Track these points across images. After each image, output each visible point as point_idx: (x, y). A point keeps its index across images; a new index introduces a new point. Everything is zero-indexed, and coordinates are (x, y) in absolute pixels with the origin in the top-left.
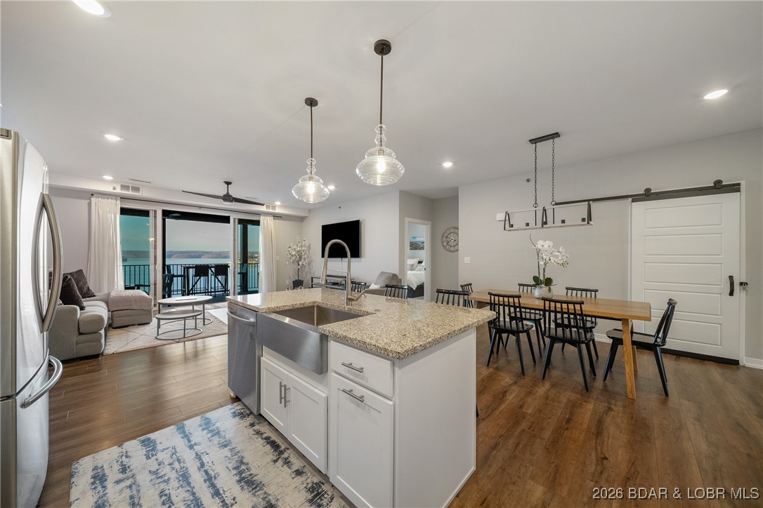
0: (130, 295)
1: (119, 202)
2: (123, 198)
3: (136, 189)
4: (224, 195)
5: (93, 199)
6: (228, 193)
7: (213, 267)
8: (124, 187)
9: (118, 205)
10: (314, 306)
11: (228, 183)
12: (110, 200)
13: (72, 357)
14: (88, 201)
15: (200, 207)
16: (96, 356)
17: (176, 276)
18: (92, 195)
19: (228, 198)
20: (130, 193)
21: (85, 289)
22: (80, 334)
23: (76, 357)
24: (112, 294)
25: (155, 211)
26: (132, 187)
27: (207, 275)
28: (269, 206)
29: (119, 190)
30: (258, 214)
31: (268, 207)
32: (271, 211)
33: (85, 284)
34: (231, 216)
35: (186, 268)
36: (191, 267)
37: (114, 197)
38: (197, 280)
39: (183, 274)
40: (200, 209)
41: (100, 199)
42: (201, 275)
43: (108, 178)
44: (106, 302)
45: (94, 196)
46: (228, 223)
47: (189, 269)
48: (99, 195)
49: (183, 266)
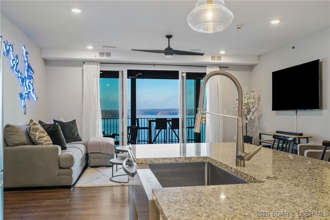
0: (101, 141)
1: (99, 66)
2: (101, 63)
3: (108, 54)
4: (166, 49)
5: (85, 66)
6: (169, 46)
7: (170, 121)
8: (102, 54)
10: (204, 163)
11: (169, 37)
12: (94, 66)
13: (56, 185)
14: (82, 68)
15: (154, 65)
16: (69, 187)
17: (142, 128)
18: (84, 63)
19: (169, 51)
20: (105, 58)
22: (61, 168)
23: (57, 185)
24: (91, 140)
25: (123, 71)
26: (106, 53)
27: (165, 128)
28: (215, 57)
29: (98, 57)
30: (204, 66)
31: (213, 57)
32: (216, 61)
33: (76, 131)
34: (178, 71)
35: (150, 122)
36: (153, 121)
37: (96, 63)
38: (158, 132)
39: (148, 127)
40: (154, 66)
41: (88, 65)
42: (161, 128)
43: (90, 47)
44: (86, 146)
45: (85, 63)
46: (178, 79)
47: (152, 122)
48: (87, 63)
49: (148, 119)
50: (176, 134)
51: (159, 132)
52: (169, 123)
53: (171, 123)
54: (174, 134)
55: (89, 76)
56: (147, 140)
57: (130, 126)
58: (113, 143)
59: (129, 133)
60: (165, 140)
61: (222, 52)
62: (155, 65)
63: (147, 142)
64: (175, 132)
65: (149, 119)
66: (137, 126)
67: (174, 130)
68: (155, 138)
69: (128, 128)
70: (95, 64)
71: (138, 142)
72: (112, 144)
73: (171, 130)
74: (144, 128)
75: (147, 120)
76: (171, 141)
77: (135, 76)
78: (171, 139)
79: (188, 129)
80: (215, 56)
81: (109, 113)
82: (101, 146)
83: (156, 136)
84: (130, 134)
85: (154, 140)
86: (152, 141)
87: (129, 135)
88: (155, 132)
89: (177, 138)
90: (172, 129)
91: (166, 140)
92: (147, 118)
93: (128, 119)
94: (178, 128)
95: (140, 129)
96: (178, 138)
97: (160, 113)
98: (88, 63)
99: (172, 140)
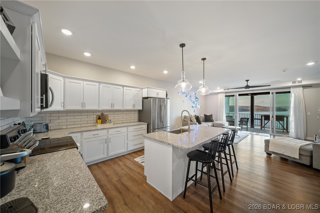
2: (226, 93)
4: (246, 86)
5: (219, 95)
6: (247, 85)
8: (225, 89)
9: (224, 95)
11: (247, 81)
15: (253, 91)
18: (218, 93)
19: (247, 87)
20: (226, 91)
21: (211, 120)
25: (236, 95)
26: (227, 89)
29: (223, 91)
31: (294, 83)
32: (297, 84)
34: (270, 92)
35: (262, 116)
36: (263, 116)
43: (218, 88)
51: (267, 123)
61: (299, 79)
74: (259, 119)
77: (253, 95)
80: (296, 82)
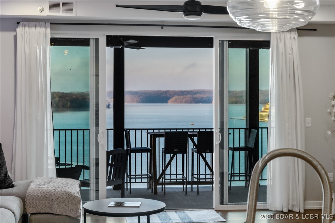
0: (52, 189)
1: (49, 30)
2: (55, 23)
3: (68, 7)
5: (19, 30)
7: (195, 136)
8: (54, 6)
12: (38, 29)
14: (15, 34)
15: (162, 26)
17: (136, 150)
20: (61, 14)
24: (32, 185)
25: (97, 40)
27: (184, 150)
29: (47, 12)
34: (212, 38)
35: (153, 138)
36: (160, 136)
37: (43, 24)
38: (170, 158)
39: (149, 147)
40: (162, 28)
41: (27, 28)
42: (176, 150)
44: (23, 200)
45: (21, 23)
46: (212, 47)
47: (157, 139)
48: (25, 23)
49: (149, 131)
50: (206, 163)
51: (172, 159)
52: (193, 141)
53: (196, 139)
54: (202, 163)
55: (27, 51)
56: (147, 175)
57: (112, 149)
58: (78, 193)
59: (110, 162)
60: (183, 175)
62: (164, 27)
63: (148, 178)
64: (204, 159)
65: (152, 131)
66: (125, 148)
67: (204, 154)
68: (164, 171)
69: (108, 153)
70: (41, 26)
71: (128, 179)
72: (76, 195)
73: (196, 154)
74: (141, 150)
75: (148, 133)
76: (196, 176)
77: (123, 44)
78: (196, 173)
79: (231, 152)
81: (67, 98)
82: (53, 200)
83: (166, 167)
84: (111, 165)
85: (162, 174)
86: (158, 177)
87: (109, 167)
88: (164, 159)
89: (208, 171)
90: (198, 152)
91: (185, 176)
92: (147, 129)
93: (108, 130)
94: (212, 152)
95: (133, 152)
96: (211, 169)
97: (173, 99)
98: (27, 23)
99: (198, 175)
